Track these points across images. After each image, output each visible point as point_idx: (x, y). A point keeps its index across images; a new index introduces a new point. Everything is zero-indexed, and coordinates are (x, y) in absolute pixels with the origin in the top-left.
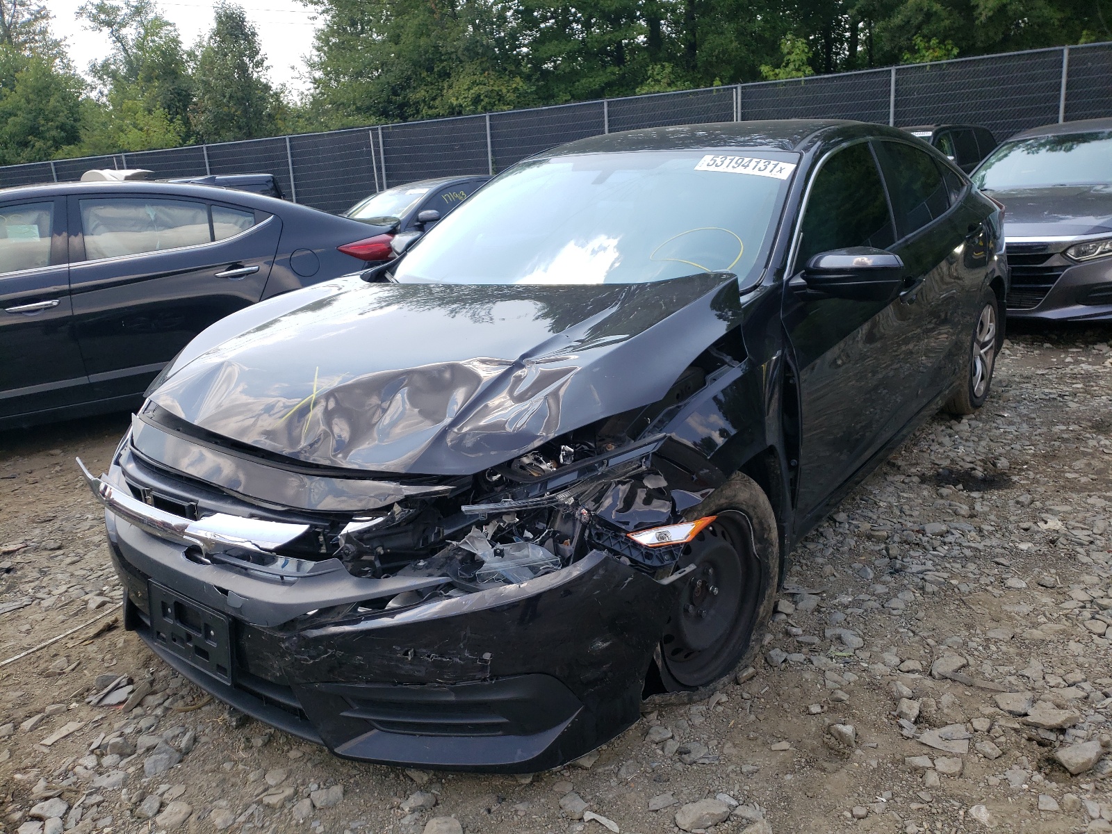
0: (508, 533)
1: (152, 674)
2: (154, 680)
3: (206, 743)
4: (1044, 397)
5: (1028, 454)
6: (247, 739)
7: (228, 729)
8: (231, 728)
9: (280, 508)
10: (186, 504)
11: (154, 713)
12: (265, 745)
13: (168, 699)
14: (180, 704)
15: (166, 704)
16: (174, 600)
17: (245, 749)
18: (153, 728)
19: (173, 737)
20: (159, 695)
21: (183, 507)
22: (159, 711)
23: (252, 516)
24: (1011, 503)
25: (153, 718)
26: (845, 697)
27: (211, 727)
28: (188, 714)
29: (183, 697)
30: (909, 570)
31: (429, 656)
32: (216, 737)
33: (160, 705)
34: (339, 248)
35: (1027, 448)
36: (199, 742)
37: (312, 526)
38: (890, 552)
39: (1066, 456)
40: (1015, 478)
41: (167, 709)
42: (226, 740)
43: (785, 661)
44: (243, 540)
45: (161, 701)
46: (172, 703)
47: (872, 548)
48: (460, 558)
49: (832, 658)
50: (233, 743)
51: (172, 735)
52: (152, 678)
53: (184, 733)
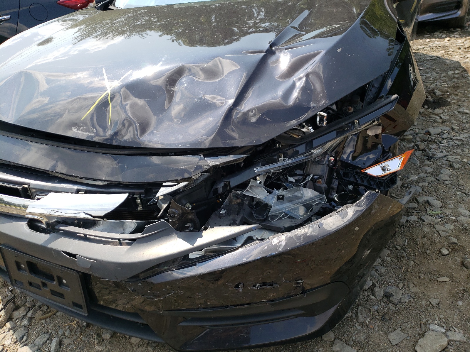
0: (276, 180)
1: (11, 291)
2: (14, 297)
3: (69, 344)
4: (431, 58)
5: (445, 87)
6: (98, 335)
7: (81, 329)
8: (84, 328)
9: (101, 183)
10: (19, 187)
11: (22, 324)
12: (112, 337)
13: (29, 310)
14: (40, 313)
15: (29, 315)
16: (26, 260)
17: (99, 343)
18: (25, 338)
19: (43, 344)
20: (22, 309)
21: (17, 190)
22: (25, 322)
23: (78, 191)
24: (457, 113)
25: (22, 329)
26: (455, 241)
27: (68, 331)
28: (48, 320)
29: (40, 307)
30: (436, 156)
31: (254, 286)
32: (75, 337)
33: (25, 316)
34: (58, 2)
35: (442, 84)
36: (64, 345)
37: (129, 193)
38: (420, 147)
39: (463, 86)
40: (449, 100)
41: (30, 319)
42: (83, 339)
43: (407, 221)
44: (77, 212)
45: (24, 314)
46: (33, 314)
47: (408, 145)
48: (247, 203)
49: (432, 216)
50: (88, 341)
51: (41, 343)
52: (13, 296)
53: (50, 339)
